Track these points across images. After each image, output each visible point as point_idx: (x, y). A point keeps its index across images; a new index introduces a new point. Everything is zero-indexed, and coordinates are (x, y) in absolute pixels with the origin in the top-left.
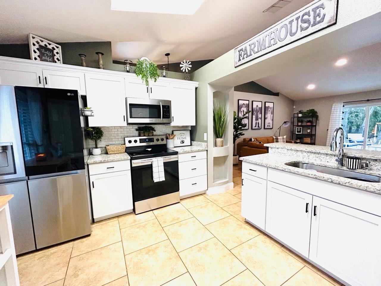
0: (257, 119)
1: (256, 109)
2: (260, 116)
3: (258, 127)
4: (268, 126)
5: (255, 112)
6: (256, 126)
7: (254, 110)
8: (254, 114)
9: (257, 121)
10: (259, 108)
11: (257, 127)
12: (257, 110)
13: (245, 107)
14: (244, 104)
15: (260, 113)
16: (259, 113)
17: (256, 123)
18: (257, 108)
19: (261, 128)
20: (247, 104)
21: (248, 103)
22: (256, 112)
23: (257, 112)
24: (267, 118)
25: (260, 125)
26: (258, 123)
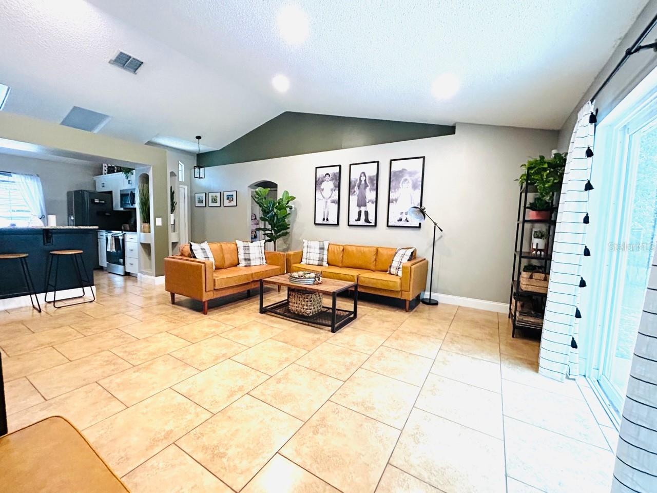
0: (362, 203)
1: (361, 181)
2: (370, 195)
3: (367, 220)
4: (400, 220)
5: (356, 187)
6: (359, 219)
7: (353, 184)
8: (355, 191)
9: (363, 209)
10: (370, 178)
11: (362, 222)
12: (363, 182)
13: (330, 180)
14: (328, 174)
15: (371, 190)
16: (368, 189)
17: (360, 213)
18: (363, 178)
19: (375, 225)
20: (335, 175)
21: (338, 171)
22: (359, 187)
23: (362, 187)
24: (396, 200)
25: (371, 218)
26: (366, 213)
